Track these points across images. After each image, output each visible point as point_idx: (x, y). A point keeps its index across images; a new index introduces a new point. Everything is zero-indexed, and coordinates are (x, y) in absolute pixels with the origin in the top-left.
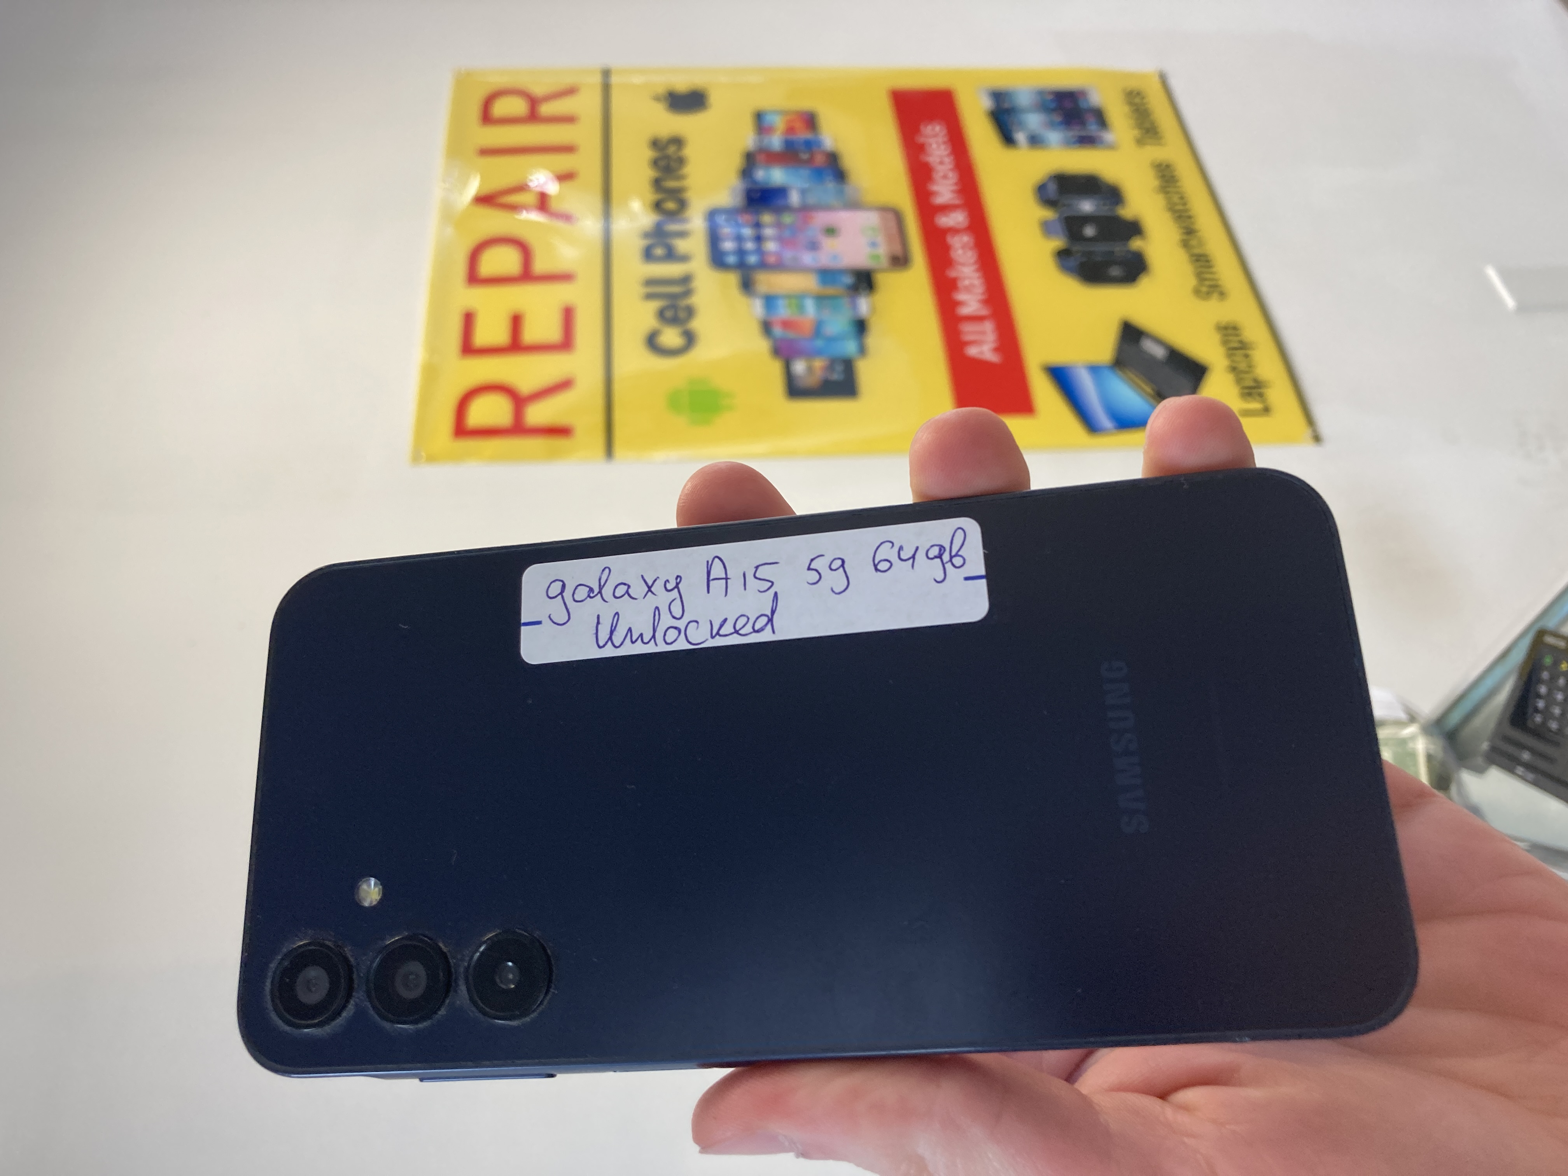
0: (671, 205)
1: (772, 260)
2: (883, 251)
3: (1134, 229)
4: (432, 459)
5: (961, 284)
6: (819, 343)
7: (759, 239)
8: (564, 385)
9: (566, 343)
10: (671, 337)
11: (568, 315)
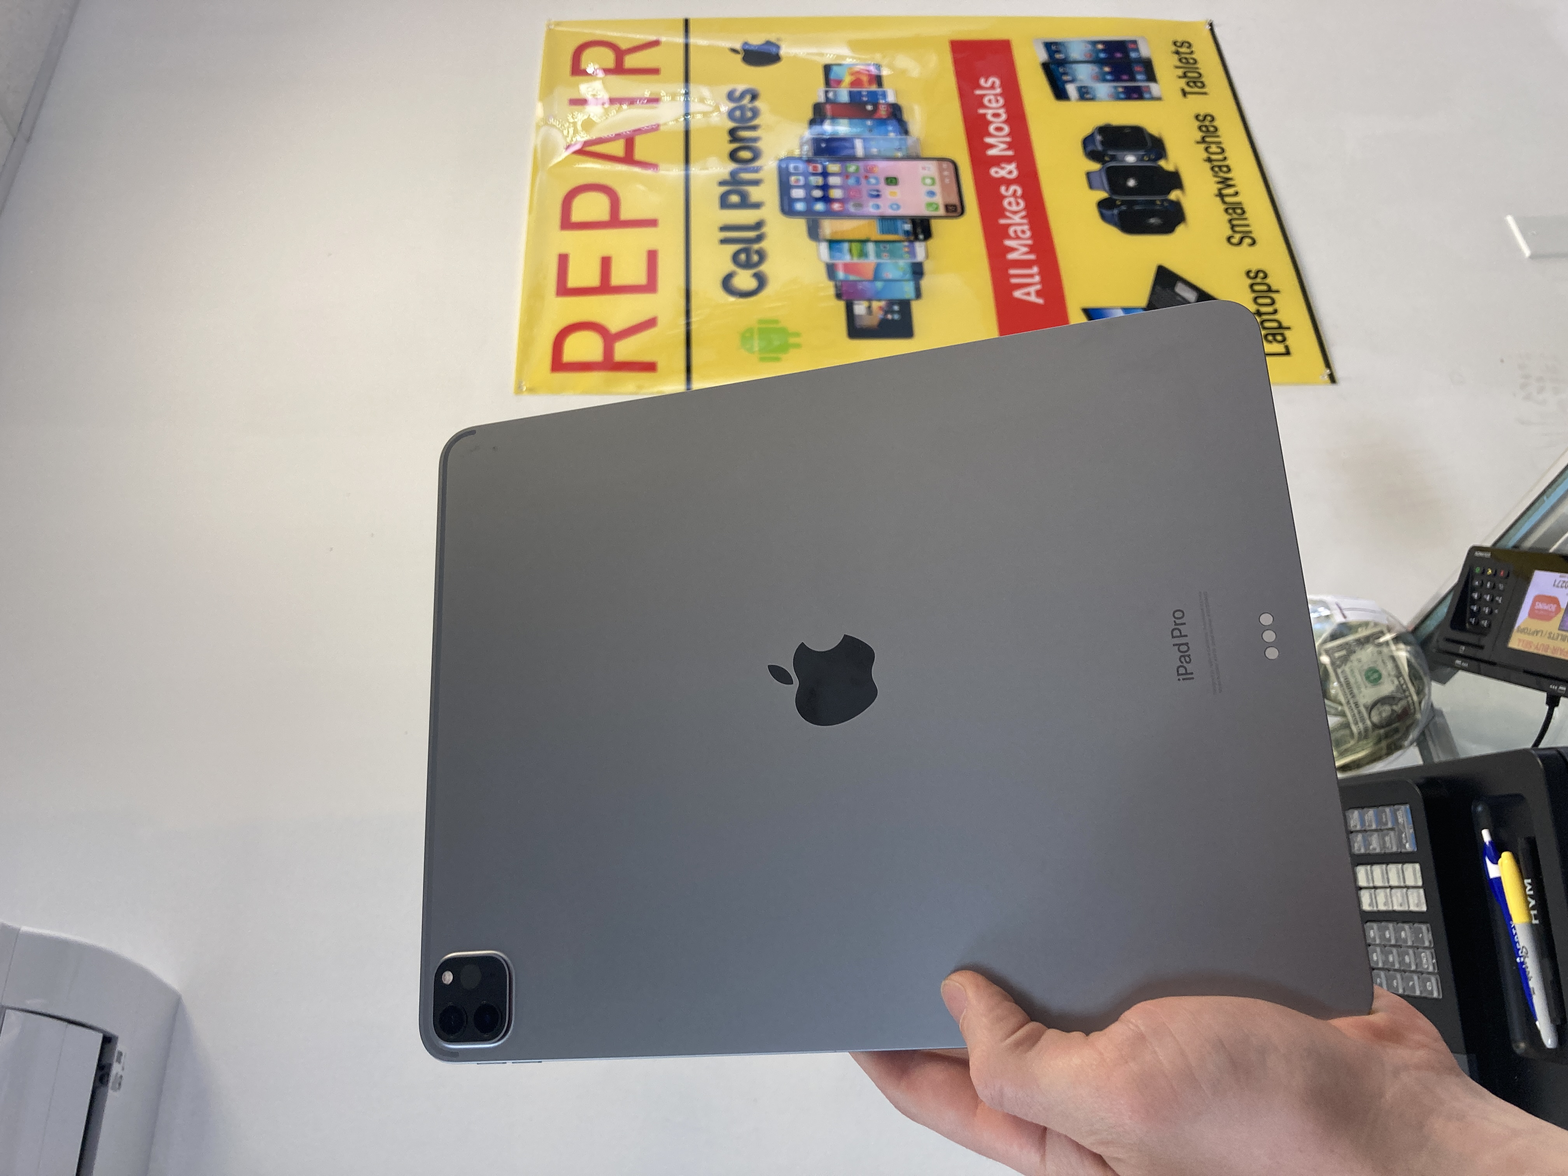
0: (745, 155)
1: (836, 206)
2: (939, 200)
3: (1174, 180)
4: (532, 390)
5: (1011, 231)
6: (879, 285)
7: (825, 187)
8: (651, 323)
9: (650, 286)
10: (744, 280)
11: (652, 257)
